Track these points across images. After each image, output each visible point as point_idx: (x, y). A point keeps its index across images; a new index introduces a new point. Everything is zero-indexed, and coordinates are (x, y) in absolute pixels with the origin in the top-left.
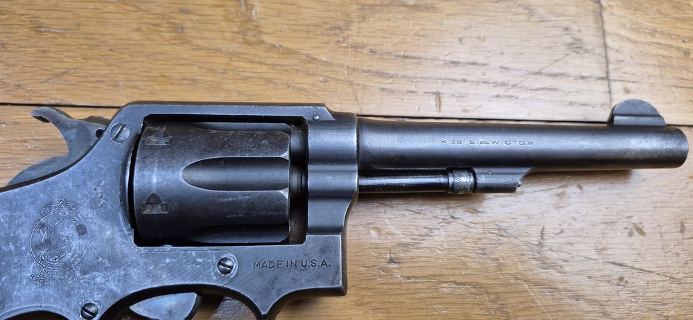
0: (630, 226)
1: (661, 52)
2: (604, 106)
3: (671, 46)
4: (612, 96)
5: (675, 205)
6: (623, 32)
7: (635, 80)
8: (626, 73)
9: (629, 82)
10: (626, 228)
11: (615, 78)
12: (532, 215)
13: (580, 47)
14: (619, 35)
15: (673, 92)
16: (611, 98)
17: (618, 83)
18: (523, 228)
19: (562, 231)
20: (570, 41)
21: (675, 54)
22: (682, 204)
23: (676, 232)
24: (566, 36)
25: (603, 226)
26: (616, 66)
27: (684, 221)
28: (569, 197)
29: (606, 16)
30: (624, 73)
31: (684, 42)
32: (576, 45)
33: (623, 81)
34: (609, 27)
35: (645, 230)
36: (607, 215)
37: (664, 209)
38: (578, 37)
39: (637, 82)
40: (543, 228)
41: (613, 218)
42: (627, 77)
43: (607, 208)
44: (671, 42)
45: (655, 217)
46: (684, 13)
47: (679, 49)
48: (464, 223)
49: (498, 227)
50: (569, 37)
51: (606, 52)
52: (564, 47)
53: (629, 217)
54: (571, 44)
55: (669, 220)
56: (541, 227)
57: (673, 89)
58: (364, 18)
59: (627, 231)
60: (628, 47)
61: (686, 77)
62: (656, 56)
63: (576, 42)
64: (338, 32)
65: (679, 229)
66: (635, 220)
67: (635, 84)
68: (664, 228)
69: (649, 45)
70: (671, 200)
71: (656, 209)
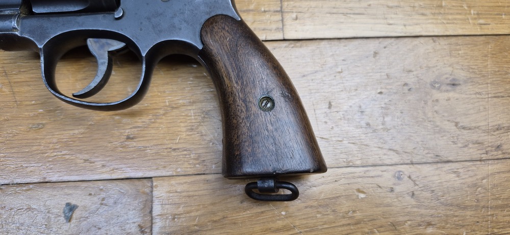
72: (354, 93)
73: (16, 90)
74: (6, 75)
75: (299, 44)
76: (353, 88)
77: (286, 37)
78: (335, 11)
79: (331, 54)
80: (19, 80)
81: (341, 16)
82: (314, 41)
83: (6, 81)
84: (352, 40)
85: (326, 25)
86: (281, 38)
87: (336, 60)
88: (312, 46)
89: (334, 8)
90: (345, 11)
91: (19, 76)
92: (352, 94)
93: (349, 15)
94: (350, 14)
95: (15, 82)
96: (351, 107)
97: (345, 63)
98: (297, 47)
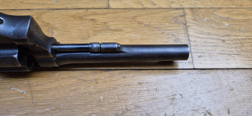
0: (205, 112)
1: (213, 41)
2: (190, 63)
3: (217, 39)
4: (193, 59)
5: (224, 102)
6: (196, 35)
7: (202, 52)
8: (199, 50)
9: (200, 53)
10: (203, 112)
11: (194, 52)
12: (161, 108)
13: (179, 41)
14: (195, 36)
15: (219, 56)
16: (192, 59)
17: (195, 54)
18: (157, 113)
19: (174, 114)
20: (175, 39)
21: (219, 41)
22: (227, 101)
23: (226, 113)
24: (173, 38)
25: (192, 112)
26: (194, 47)
27: (229, 109)
28: (177, 100)
29: (189, 30)
30: (198, 50)
31: (222, 37)
32: (177, 41)
33: (198, 53)
34: (190, 33)
35: (211, 113)
36: (194, 107)
37: (219, 104)
38: (178, 37)
39: (204, 53)
40: (166, 113)
41: (196, 108)
42: (199, 51)
43: (194, 104)
44: (217, 37)
45: (216, 107)
46: (221, 27)
47: (220, 40)
48: (132, 112)
49: (146, 113)
50: (174, 38)
51: (189, 42)
52: (172, 41)
53: (204, 108)
54: (175, 40)
55: (222, 108)
56: (165, 113)
57: (220, 55)
58: (95, 35)
59: (203, 114)
60: (198, 40)
61: (224, 50)
62: (211, 43)
63: (177, 39)
64: (85, 40)
65: (227, 112)
66: (207, 109)
67: (203, 53)
68: (220, 112)
69: (207, 39)
70: (222, 100)
71: (216, 104)
72: (243, 104)
73: (34, 95)
74: (30, 86)
75: (204, 71)
76: (242, 100)
77: (196, 67)
78: (223, 52)
79: (224, 78)
80: (36, 90)
81: (227, 55)
82: (213, 70)
83: (29, 90)
84: (236, 70)
85: (219, 60)
86: (192, 68)
87: (228, 82)
88: (213, 73)
89: (222, 51)
90: (229, 53)
91: (37, 87)
92: (241, 104)
93: (231, 55)
94: (233, 54)
95: (34, 91)
96: (242, 113)
97: (234, 84)
98: (203, 73)
